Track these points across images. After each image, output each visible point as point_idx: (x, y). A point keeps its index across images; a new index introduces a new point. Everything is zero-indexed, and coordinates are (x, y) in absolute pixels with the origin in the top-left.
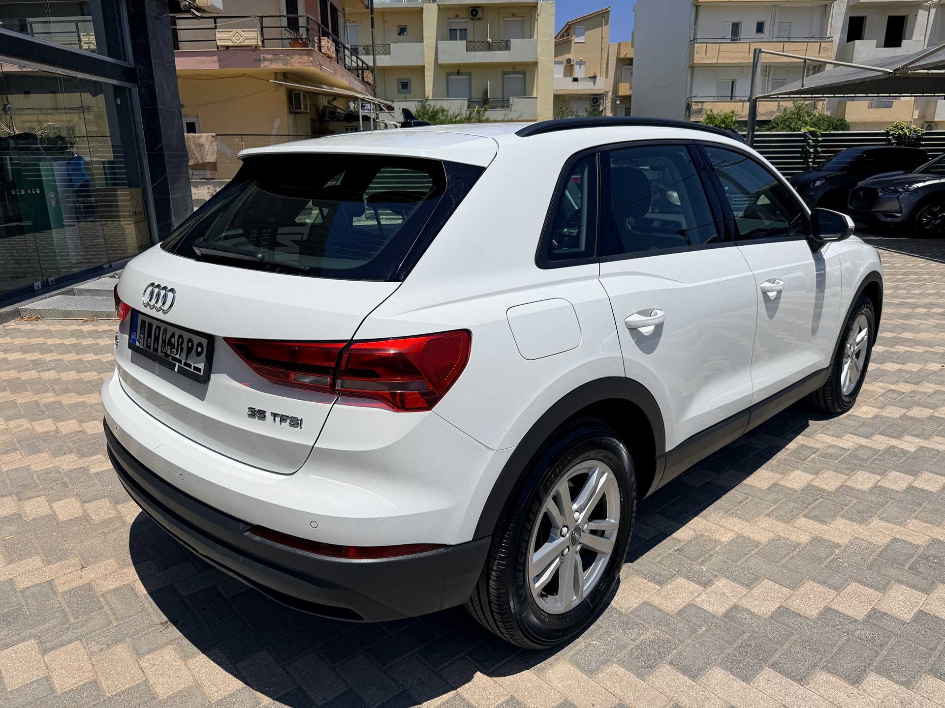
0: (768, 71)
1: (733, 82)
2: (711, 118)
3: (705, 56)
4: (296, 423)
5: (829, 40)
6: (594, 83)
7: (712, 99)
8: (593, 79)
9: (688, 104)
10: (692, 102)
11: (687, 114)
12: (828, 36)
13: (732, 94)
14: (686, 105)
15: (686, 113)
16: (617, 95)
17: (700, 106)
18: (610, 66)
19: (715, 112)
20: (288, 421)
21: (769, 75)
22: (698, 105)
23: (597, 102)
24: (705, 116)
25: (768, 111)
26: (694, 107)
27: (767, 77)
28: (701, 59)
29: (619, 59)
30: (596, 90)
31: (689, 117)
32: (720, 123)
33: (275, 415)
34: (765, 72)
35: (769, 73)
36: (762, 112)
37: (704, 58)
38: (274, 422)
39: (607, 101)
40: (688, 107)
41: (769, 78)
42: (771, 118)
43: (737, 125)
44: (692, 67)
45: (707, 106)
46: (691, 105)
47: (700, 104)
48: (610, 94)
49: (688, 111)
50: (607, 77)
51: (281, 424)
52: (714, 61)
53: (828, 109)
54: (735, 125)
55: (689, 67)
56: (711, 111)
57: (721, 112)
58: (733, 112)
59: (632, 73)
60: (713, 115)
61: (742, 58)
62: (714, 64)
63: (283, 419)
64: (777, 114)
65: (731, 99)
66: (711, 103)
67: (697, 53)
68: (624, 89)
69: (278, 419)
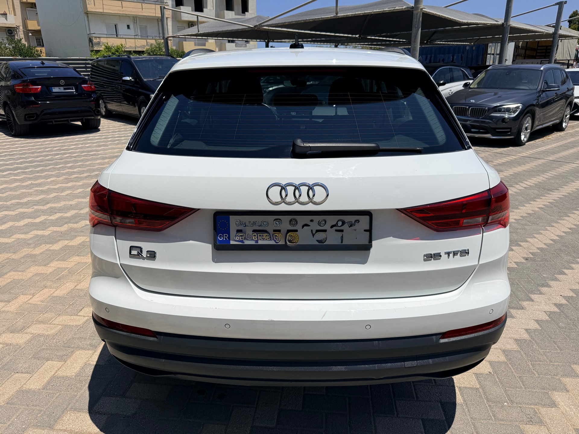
0: (135, 20)
1: (115, 25)
2: (108, 48)
3: (95, 7)
4: (465, 253)
5: (166, 4)
6: (6, 19)
7: (105, 36)
8: (4, 16)
9: (90, 38)
10: (92, 37)
11: (91, 45)
12: (165, 2)
13: (116, 33)
14: (89, 39)
15: (89, 44)
16: (27, 29)
17: (98, 40)
18: (16, 7)
19: (110, 44)
20: (459, 254)
21: (137, 23)
22: (97, 39)
23: (12, 33)
24: (103, 47)
25: (141, 45)
26: (95, 41)
27: (136, 24)
28: (92, 8)
29: (22, 2)
30: (9, 24)
31: (92, 47)
32: (114, 52)
33: (448, 254)
34: (134, 21)
35: (136, 22)
36: (138, 46)
37: (94, 8)
38: (448, 258)
39: (20, 33)
40: (90, 40)
41: (137, 24)
42: (144, 50)
43: (125, 53)
44: (87, 13)
45: (103, 40)
46: (92, 39)
47: (98, 39)
48: (21, 28)
49: (91, 43)
50: (15, 15)
51: (454, 257)
52: (101, 11)
53: (174, 46)
54: (124, 53)
55: (85, 13)
56: (107, 44)
57: (113, 44)
58: (122, 45)
59: (37, 14)
60: (109, 46)
61: (118, 10)
62: (101, 12)
63: (455, 253)
64: (147, 47)
65: (117, 36)
66: (105, 38)
67: (89, 4)
68: (33, 25)
69: (451, 255)
